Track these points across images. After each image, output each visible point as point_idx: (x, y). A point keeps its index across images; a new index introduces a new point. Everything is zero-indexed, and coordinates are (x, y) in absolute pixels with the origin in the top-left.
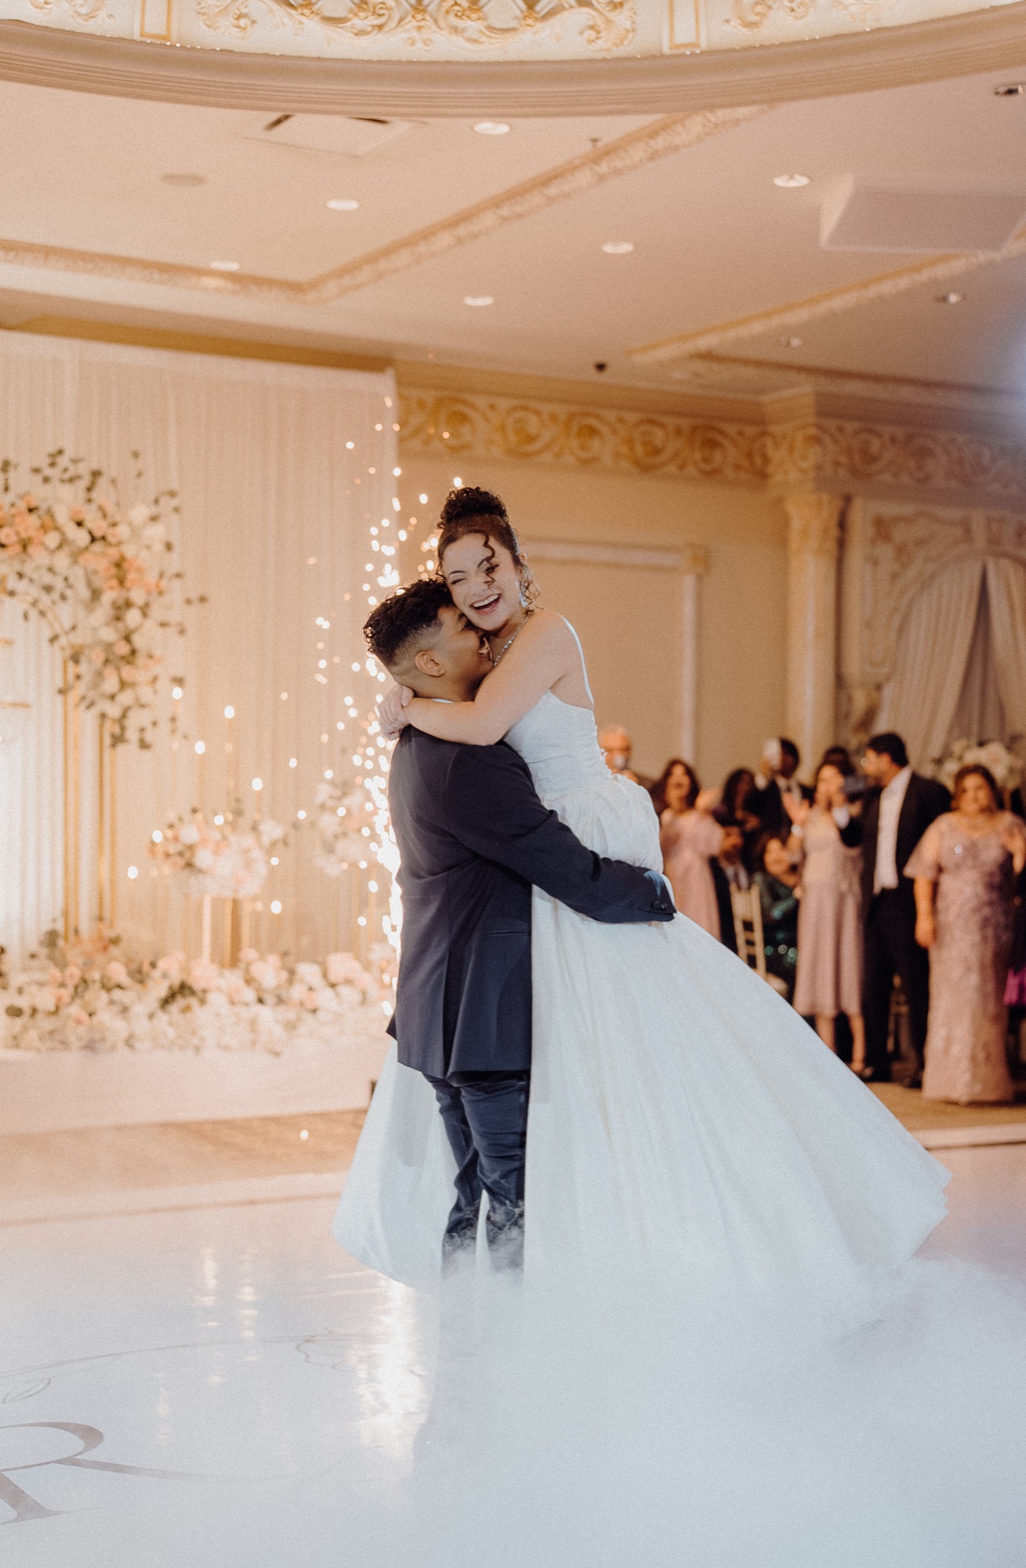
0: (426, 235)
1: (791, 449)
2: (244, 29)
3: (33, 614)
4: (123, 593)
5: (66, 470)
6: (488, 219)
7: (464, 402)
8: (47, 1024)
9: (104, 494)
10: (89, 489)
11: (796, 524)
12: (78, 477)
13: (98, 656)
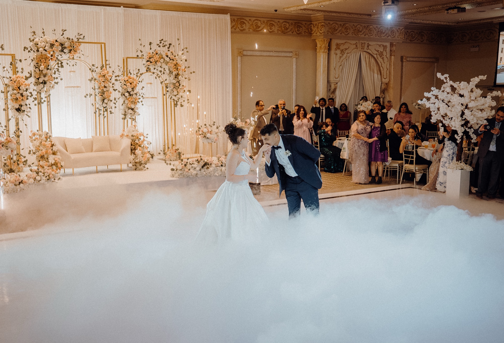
1: (318, 28)
3: (157, 77)
4: (177, 72)
5: (163, 44)
7: (243, 19)
8: (180, 172)
9: (171, 49)
10: (168, 48)
11: (319, 45)
12: (166, 45)
13: (172, 87)
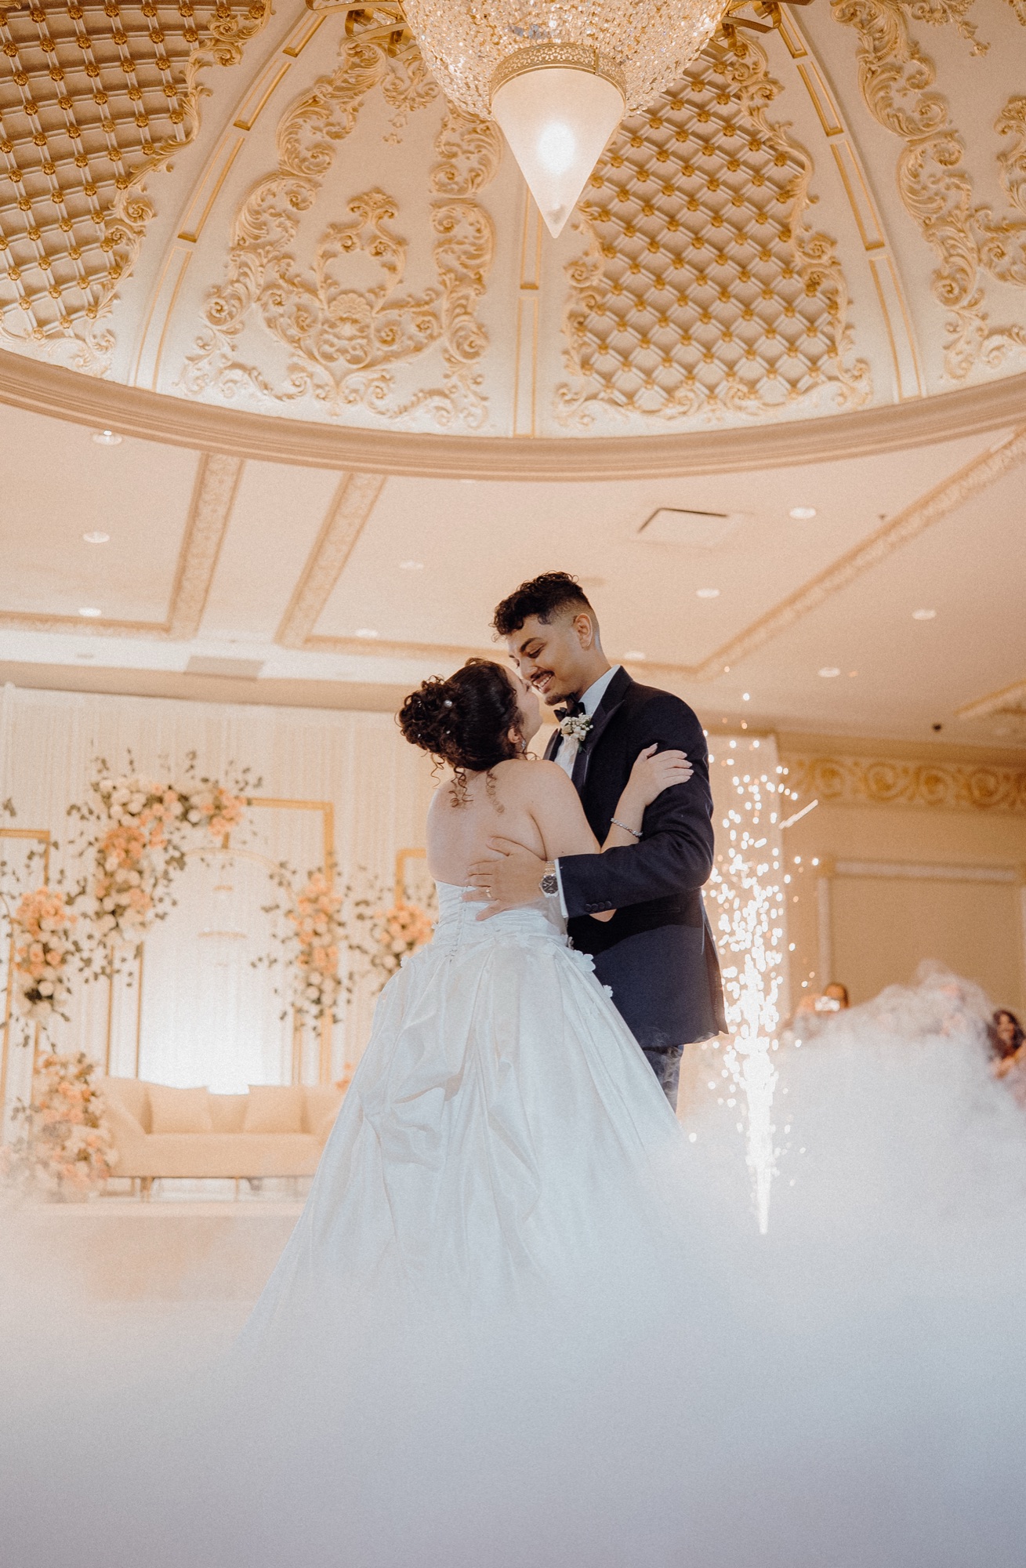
0: (774, 613)
2: (587, 425)
6: (817, 593)
